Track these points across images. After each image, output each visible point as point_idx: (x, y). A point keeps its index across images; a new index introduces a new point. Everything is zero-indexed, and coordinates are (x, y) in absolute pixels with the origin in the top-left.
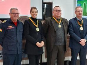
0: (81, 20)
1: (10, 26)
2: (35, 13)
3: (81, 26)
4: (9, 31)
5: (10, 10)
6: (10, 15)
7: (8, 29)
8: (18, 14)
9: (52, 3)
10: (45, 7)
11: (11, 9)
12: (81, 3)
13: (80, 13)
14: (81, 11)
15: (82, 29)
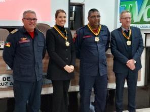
0: (129, 30)
1: (24, 39)
2: (63, 19)
3: (129, 39)
4: (21, 46)
5: (23, 14)
6: (23, 21)
7: (20, 42)
8: (35, 19)
9: (84, 4)
10: (74, 10)
11: (25, 13)
12: (125, 6)
13: (128, 21)
14: (129, 18)
15: (129, 43)
